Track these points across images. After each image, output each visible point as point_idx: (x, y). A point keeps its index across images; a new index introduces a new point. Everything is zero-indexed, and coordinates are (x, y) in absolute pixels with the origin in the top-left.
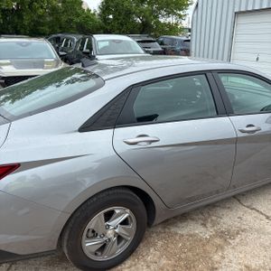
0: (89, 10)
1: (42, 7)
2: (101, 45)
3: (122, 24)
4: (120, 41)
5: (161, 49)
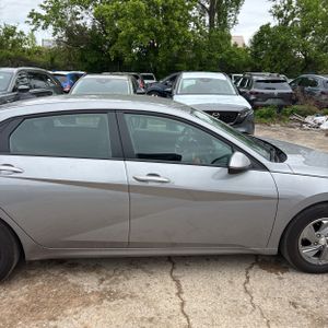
0: (236, 45)
1: (178, 43)
2: (187, 84)
3: (275, 61)
5: (291, 91)
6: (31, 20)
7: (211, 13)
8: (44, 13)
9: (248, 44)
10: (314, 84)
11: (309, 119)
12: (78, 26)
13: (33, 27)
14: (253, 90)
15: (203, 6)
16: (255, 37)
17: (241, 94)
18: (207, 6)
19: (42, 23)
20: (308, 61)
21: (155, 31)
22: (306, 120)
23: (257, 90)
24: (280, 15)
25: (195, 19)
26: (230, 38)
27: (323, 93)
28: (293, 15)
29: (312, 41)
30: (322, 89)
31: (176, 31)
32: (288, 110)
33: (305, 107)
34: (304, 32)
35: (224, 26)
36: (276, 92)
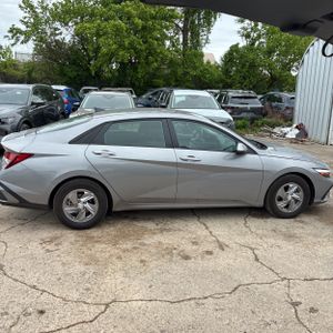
0: (208, 62)
1: (156, 61)
2: (178, 100)
3: (244, 78)
4: (197, 97)
5: (261, 106)
6: (10, 35)
7: (185, 32)
8: (23, 28)
9: (219, 62)
10: (280, 100)
11: (276, 130)
12: (57, 41)
13: (13, 41)
14: (229, 105)
15: (177, 26)
16: (225, 56)
17: (223, 108)
18: (181, 25)
19: (22, 38)
20: (273, 78)
21: (135, 49)
22: (275, 130)
23: (232, 105)
24: (248, 36)
25: (171, 39)
26: (202, 55)
27: (287, 108)
28: (259, 37)
29: (277, 61)
30: (286, 105)
31: (154, 49)
32: (260, 122)
33: (273, 120)
34: (270, 52)
35: (197, 44)
36: (249, 106)
